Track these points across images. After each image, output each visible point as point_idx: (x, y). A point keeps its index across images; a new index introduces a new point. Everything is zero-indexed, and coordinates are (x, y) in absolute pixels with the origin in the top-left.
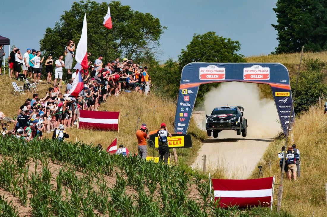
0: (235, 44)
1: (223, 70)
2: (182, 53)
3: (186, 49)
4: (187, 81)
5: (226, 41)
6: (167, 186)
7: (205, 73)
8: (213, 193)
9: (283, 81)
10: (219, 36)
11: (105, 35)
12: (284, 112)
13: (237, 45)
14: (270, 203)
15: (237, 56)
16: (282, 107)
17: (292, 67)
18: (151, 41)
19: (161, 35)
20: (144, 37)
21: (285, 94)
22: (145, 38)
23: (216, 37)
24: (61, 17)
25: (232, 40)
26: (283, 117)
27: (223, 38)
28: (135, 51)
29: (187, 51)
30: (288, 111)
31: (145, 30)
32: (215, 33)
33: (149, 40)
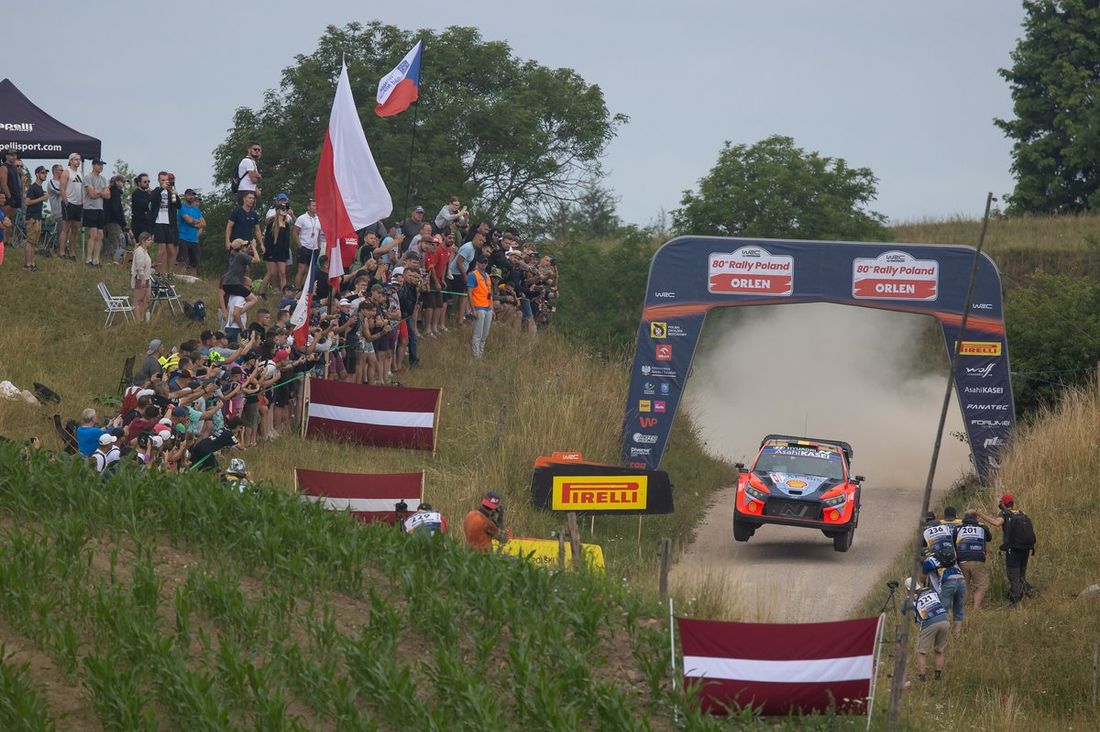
0: (859, 180)
1: (784, 265)
2: (684, 203)
3: (696, 191)
4: (666, 295)
5: (829, 168)
6: (533, 638)
7: (726, 270)
8: (680, 663)
9: (983, 306)
10: (808, 151)
11: (424, 136)
12: (982, 407)
13: (864, 181)
14: (866, 702)
15: (866, 219)
16: (975, 391)
17: (1052, 262)
18: (574, 161)
19: (606, 141)
20: (551, 146)
21: (987, 350)
22: (556, 148)
23: (796, 154)
24: (285, 76)
25: (850, 166)
26: (976, 424)
27: (821, 156)
28: (519, 193)
29: (702, 198)
30: (993, 406)
31: (557, 125)
32: (792, 139)
33: (567, 155)
